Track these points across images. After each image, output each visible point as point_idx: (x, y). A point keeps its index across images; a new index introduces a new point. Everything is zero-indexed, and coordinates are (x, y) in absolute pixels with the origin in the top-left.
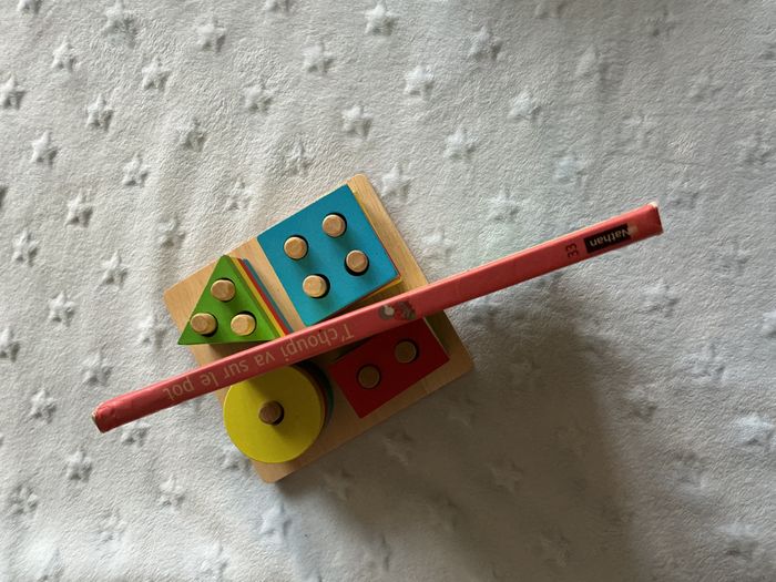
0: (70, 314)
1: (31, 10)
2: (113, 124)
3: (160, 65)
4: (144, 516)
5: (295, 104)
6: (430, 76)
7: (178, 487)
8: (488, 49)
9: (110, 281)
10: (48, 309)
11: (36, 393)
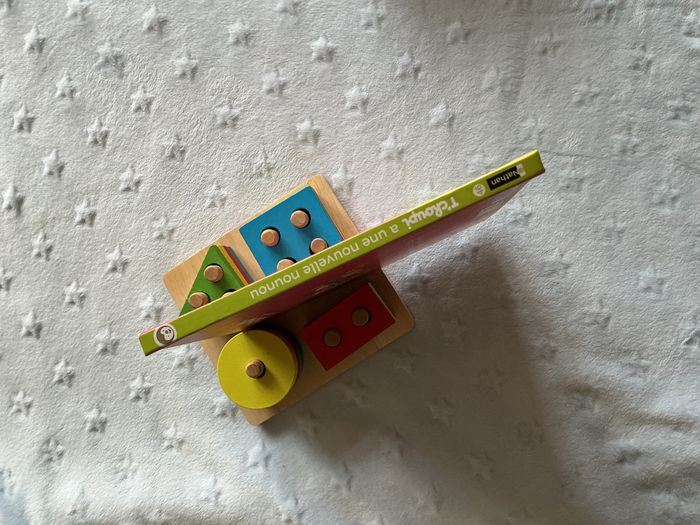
0: (82, 298)
1: (36, 51)
2: (109, 141)
3: (145, 92)
4: (152, 458)
5: (257, 120)
6: (365, 94)
7: (179, 433)
8: (410, 69)
9: (114, 269)
10: (64, 295)
11: (57, 363)
